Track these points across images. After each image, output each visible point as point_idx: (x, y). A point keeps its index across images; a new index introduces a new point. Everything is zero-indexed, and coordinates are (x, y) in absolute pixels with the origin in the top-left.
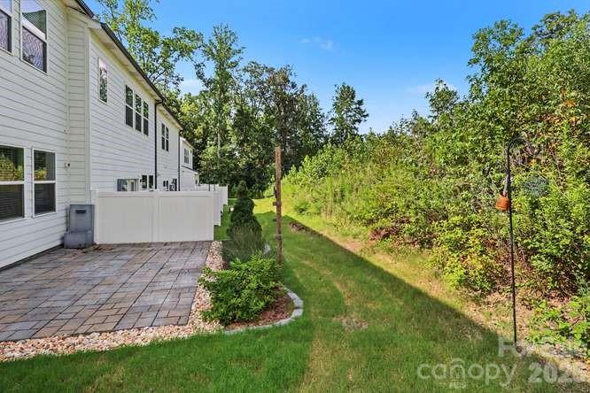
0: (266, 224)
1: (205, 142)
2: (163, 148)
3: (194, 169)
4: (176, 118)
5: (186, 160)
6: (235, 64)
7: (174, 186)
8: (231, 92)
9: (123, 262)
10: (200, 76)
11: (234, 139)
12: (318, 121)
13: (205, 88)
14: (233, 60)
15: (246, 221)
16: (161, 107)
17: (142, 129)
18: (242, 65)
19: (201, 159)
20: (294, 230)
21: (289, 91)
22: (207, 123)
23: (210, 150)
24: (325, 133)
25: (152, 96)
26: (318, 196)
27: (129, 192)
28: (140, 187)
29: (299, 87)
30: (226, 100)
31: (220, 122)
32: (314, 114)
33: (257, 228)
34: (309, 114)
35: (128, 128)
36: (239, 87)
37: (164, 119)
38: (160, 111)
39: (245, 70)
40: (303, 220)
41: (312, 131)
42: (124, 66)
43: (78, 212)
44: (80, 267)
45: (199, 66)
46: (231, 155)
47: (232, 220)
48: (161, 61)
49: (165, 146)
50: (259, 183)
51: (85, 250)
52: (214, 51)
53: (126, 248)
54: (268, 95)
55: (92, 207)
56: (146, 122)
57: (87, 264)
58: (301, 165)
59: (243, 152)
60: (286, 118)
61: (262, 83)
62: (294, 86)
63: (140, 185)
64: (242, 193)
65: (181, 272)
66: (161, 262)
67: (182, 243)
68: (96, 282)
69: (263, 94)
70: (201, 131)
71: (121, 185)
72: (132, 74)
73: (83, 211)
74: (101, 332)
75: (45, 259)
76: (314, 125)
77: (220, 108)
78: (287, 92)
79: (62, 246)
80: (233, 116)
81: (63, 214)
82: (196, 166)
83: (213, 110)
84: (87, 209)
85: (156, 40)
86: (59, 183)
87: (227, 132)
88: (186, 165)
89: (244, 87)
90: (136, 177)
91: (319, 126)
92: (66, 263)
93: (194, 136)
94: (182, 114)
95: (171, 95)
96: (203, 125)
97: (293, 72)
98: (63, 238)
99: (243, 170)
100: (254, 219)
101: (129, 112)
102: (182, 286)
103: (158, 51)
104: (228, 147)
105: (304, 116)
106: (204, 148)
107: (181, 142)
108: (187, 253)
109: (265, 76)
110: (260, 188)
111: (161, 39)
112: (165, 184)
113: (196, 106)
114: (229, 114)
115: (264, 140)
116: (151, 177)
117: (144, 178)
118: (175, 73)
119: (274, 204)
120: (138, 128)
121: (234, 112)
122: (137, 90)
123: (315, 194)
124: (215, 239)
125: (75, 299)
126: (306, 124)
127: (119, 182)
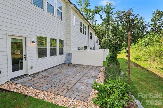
0: (122, 62)
1: (102, 37)
2: (90, 38)
3: (99, 44)
4: (95, 31)
5: (97, 42)
6: (112, 12)
7: (93, 49)
8: (110, 21)
9: (76, 70)
10: (101, 18)
11: (111, 35)
12: (144, 26)
13: (103, 22)
14: (111, 11)
15: (114, 61)
16: (90, 27)
17: (85, 33)
18: (114, 13)
19: (101, 42)
20: (133, 66)
21: (132, 17)
22: (103, 32)
23: (104, 39)
24: (147, 30)
25: (87, 24)
26: (145, 54)
27: (81, 50)
28: (84, 49)
29: (136, 15)
30: (109, 24)
31: (107, 31)
32: (142, 24)
33: (119, 64)
34: (139, 24)
35: (81, 33)
36: (113, 19)
37: (91, 31)
38: (90, 28)
39: (115, 14)
40: (138, 62)
41: (140, 30)
42: (80, 16)
43: (68, 55)
44: (66, 70)
45: (101, 15)
46: (110, 40)
47: (109, 61)
48: (91, 16)
49: (91, 38)
50: (119, 48)
51: (69, 65)
52: (106, 10)
53: (78, 66)
54: (123, 20)
55: (71, 54)
56: (86, 31)
57: (68, 69)
58: (136, 42)
59: (114, 39)
60: (130, 27)
61: (121, 17)
62: (133, 15)
63: (84, 48)
64: (113, 51)
65: (90, 77)
66: (85, 72)
67: (93, 66)
68: (67, 75)
69: (121, 20)
70: (102, 34)
71: (79, 48)
72: (82, 18)
73: (69, 55)
74: (61, 95)
75: (60, 66)
76: (142, 28)
77: (107, 27)
78: (130, 18)
79: (65, 63)
80: (111, 28)
81: (65, 55)
82: (100, 44)
83: (105, 27)
84: (70, 54)
85: (90, 11)
86: (64, 47)
87: (109, 33)
88: (97, 43)
89: (115, 19)
90: (83, 46)
91: (144, 28)
92: (64, 68)
93: (100, 36)
94: (97, 30)
95: (94, 25)
96: (102, 32)
97: (133, 10)
98: (65, 61)
99: (114, 45)
100: (117, 61)
101: (81, 29)
102: (89, 83)
103: (91, 14)
104: (109, 38)
105: (137, 25)
106: (102, 39)
107: (96, 37)
108: (93, 70)
109: (122, 14)
110: (119, 50)
111: (92, 10)
112: (91, 48)
113: (100, 27)
114: (110, 28)
115: (122, 35)
116: (87, 46)
117: (85, 47)
118: (95, 19)
119: (127, 56)
120: (84, 33)
121: (111, 27)
122: (83, 23)
123: (144, 53)
124: (103, 66)
125: (61, 80)
126: (138, 28)
127: (78, 47)
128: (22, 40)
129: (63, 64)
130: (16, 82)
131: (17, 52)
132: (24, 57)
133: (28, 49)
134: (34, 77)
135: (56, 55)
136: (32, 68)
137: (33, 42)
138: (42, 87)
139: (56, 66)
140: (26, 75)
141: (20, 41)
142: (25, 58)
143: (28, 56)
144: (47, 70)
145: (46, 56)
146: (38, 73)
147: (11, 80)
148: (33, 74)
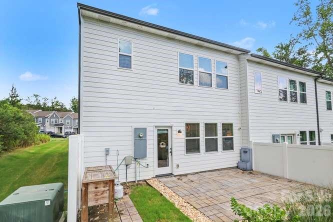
2: (329, 109)
16: (321, 80)
17: (299, 101)
25: (309, 75)
35: (283, 103)
43: (244, 152)
57: (234, 178)
63: (297, 138)
68: (224, 188)
71: (275, 139)
73: (246, 152)
74: (194, 207)
79: (237, 167)
81: (239, 152)
84: (248, 150)
86: (235, 137)
92: (229, 175)
98: (238, 164)
116: (312, 133)
117: (303, 133)
125: (209, 191)
127: (273, 136)
128: (167, 130)
129: (233, 168)
130: (160, 180)
131: (162, 144)
132: (169, 151)
133: (174, 141)
134: (179, 179)
135: (216, 150)
136: (178, 166)
137: (179, 132)
138: (180, 192)
139: (218, 170)
140: (171, 174)
141: (166, 132)
142: (171, 152)
143: (174, 150)
144: (200, 174)
145: (199, 152)
146: (186, 175)
147: (157, 176)
148: (180, 175)
